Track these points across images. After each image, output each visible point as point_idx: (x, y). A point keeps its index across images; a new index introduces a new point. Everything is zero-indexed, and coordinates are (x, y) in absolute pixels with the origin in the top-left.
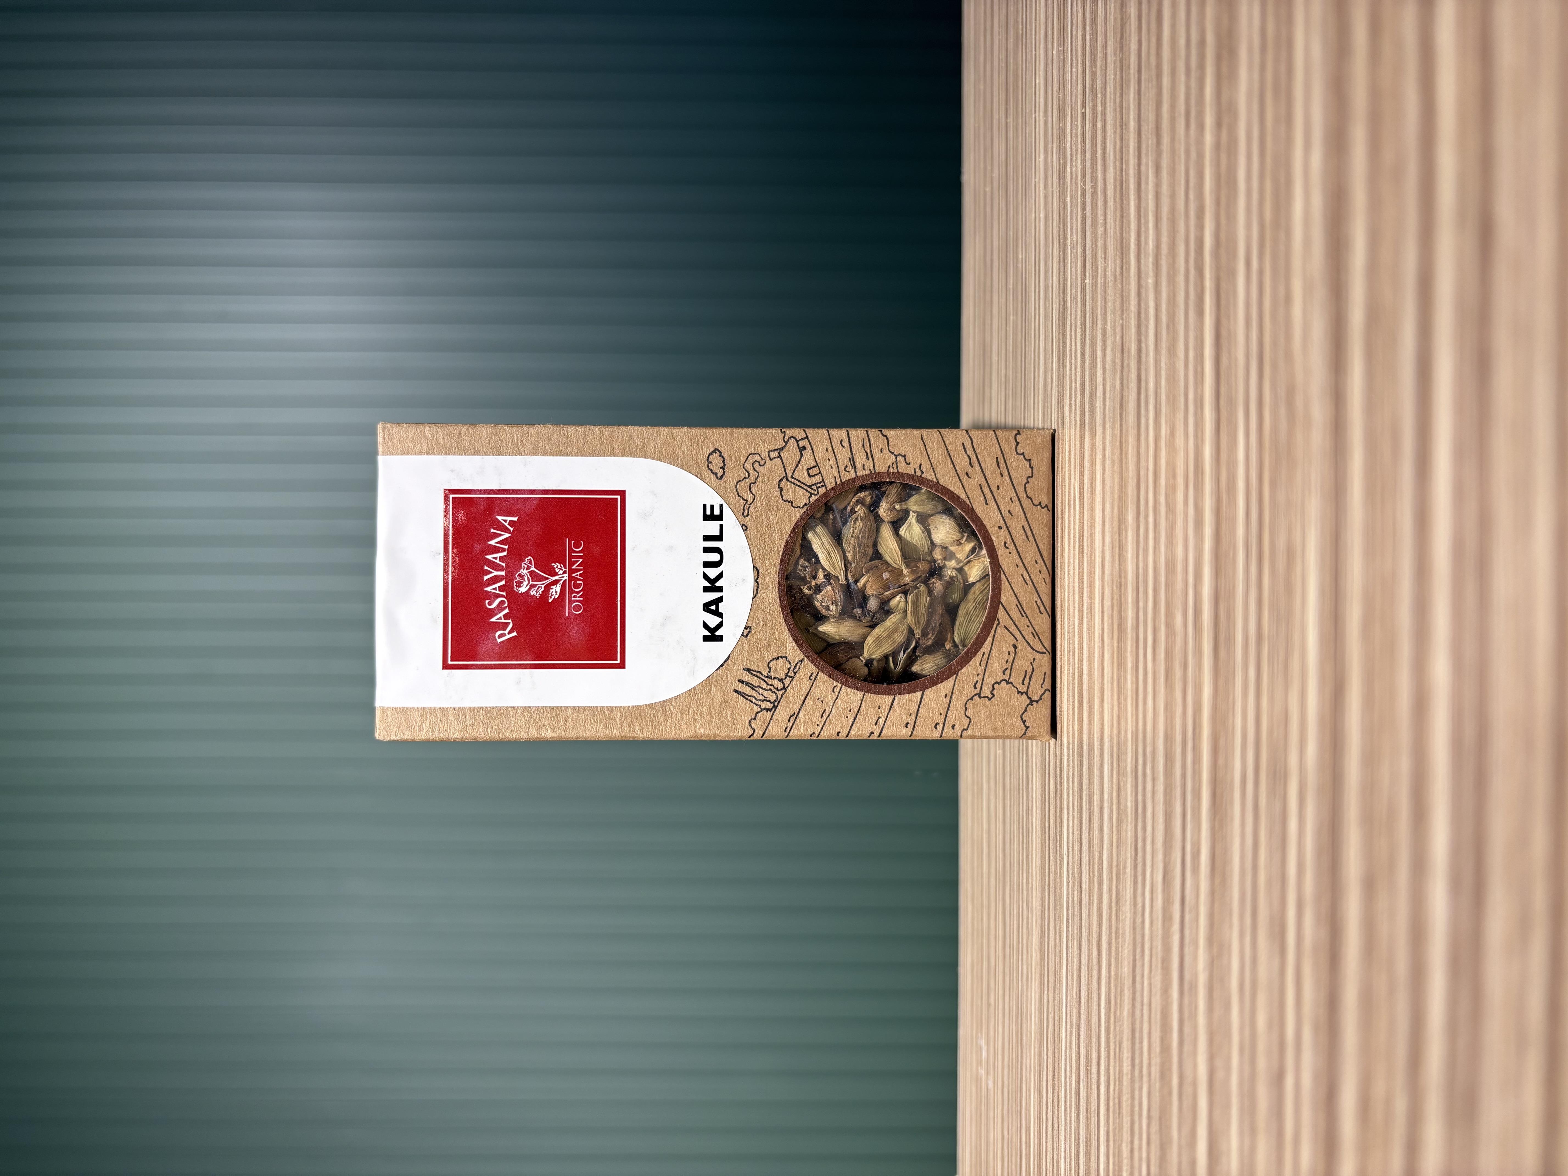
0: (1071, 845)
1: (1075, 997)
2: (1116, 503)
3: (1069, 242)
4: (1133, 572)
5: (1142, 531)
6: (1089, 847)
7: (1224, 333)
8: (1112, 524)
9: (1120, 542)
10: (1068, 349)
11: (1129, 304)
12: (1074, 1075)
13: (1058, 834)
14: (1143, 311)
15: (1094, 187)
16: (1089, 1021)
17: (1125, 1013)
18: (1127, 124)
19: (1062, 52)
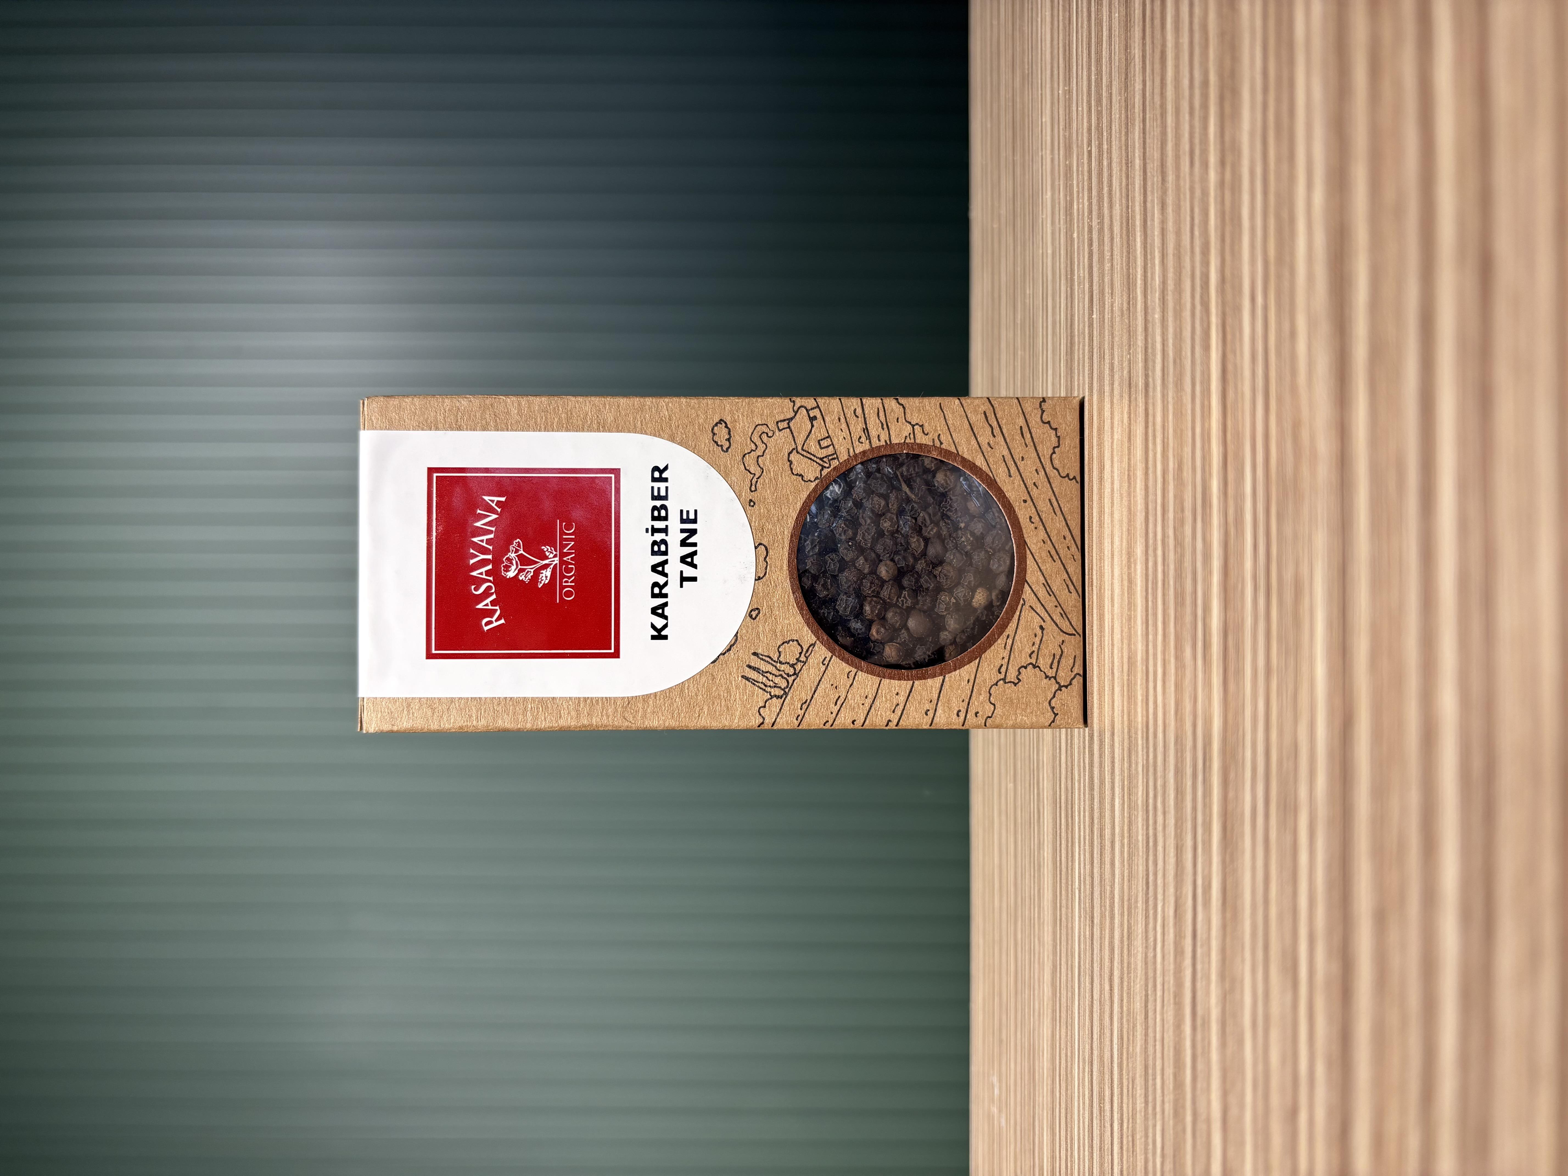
0: (1082, 879)
1: (1087, 1033)
2: (1124, 537)
3: (1076, 277)
4: (1142, 606)
5: (1150, 564)
6: (1101, 881)
7: (1230, 367)
8: (1121, 557)
9: (1129, 574)
10: (1076, 383)
11: (1136, 338)
12: (1087, 1112)
13: (1070, 869)
14: (1150, 346)
15: (1101, 224)
16: (1101, 1058)
17: (1138, 1049)
18: (1133, 162)
19: (1067, 92)
